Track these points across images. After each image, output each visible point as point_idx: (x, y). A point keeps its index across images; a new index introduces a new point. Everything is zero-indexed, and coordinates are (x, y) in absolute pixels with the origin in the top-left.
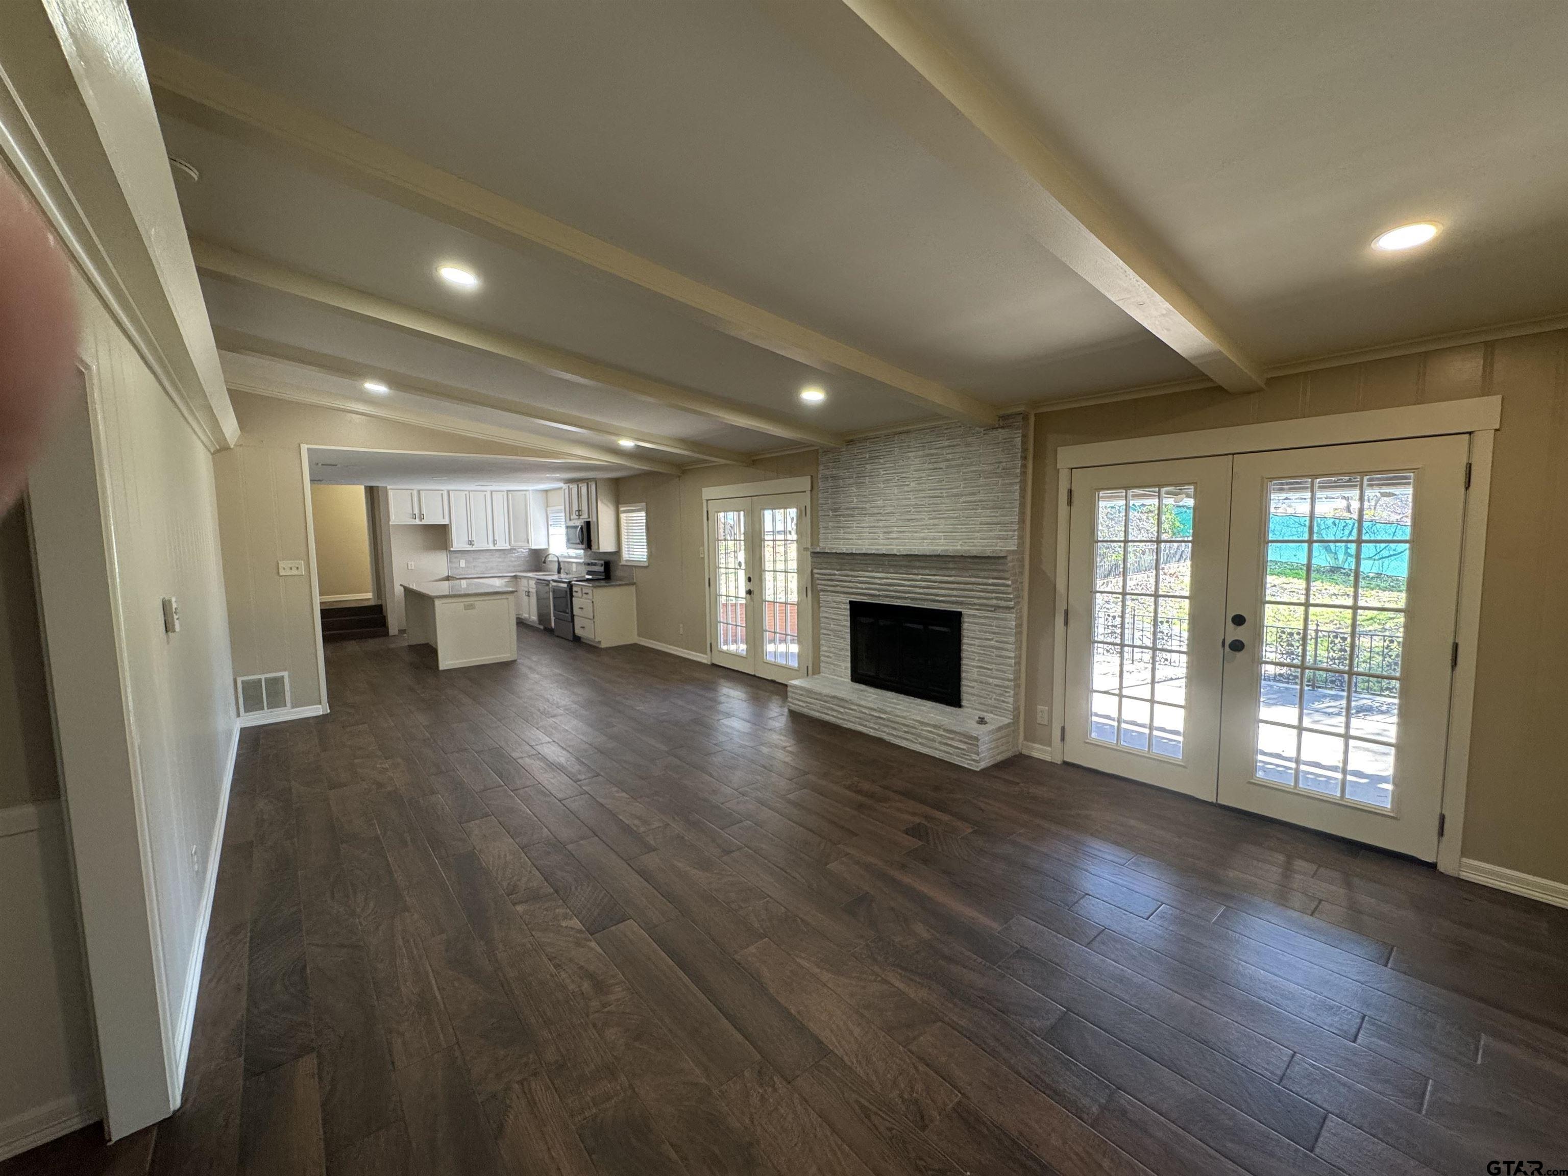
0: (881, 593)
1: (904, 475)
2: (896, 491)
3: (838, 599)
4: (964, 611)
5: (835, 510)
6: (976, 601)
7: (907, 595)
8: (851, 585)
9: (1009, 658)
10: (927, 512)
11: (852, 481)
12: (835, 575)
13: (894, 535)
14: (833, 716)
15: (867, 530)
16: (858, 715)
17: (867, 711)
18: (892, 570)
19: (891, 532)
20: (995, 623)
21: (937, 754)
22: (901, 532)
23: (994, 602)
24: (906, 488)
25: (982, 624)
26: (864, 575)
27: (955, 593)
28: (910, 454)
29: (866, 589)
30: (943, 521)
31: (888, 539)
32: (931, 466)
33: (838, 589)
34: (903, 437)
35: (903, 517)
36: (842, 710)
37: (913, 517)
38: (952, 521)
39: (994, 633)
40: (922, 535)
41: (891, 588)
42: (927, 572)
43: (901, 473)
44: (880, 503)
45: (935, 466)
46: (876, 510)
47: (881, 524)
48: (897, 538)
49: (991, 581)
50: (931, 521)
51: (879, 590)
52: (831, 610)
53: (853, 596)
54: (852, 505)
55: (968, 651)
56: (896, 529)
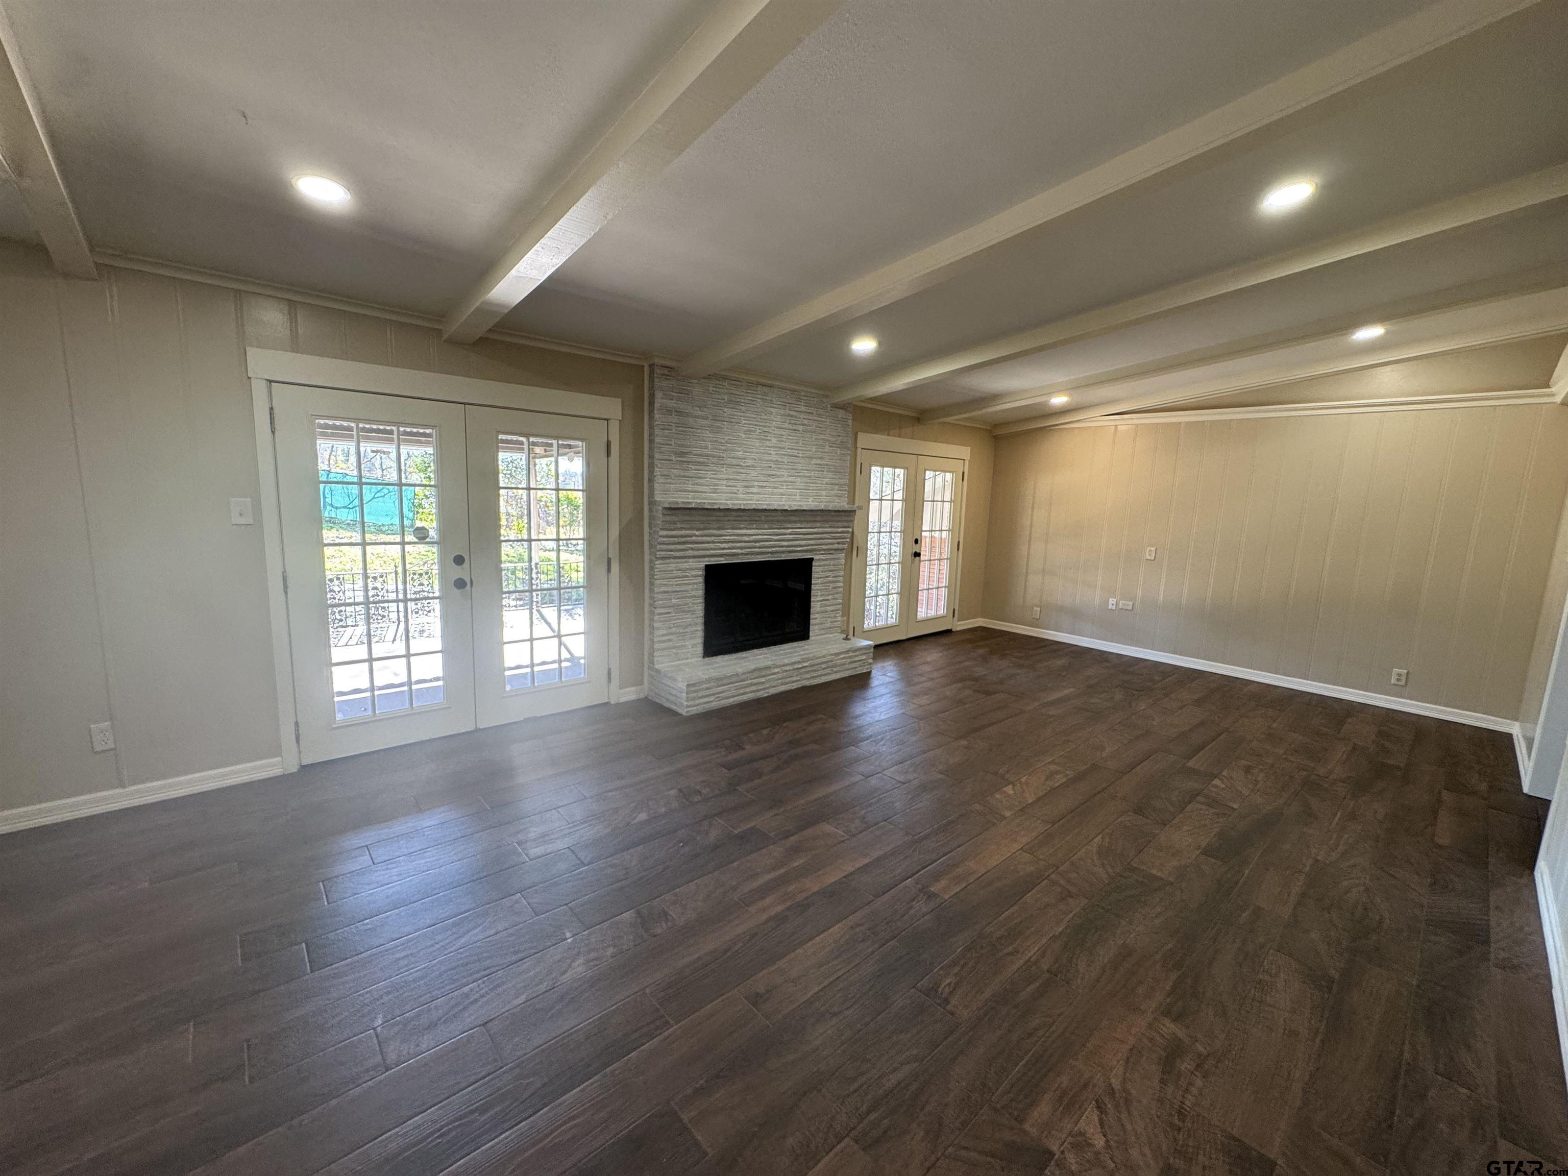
0: (743, 551)
1: (765, 429)
2: (757, 444)
3: (686, 566)
4: (816, 557)
5: (683, 454)
6: (824, 547)
8: (712, 546)
9: (839, 587)
10: (786, 469)
11: (705, 422)
12: (691, 536)
13: (755, 490)
14: (751, 692)
15: (725, 482)
16: (780, 676)
17: (790, 668)
18: (766, 526)
19: (751, 487)
20: (832, 562)
22: (762, 487)
23: (836, 546)
24: (768, 443)
25: (825, 565)
26: (729, 533)
27: (812, 542)
28: (772, 410)
29: (729, 548)
30: (799, 479)
31: (748, 493)
33: (690, 553)
34: (766, 390)
35: (764, 472)
36: (763, 680)
37: (774, 473)
39: (831, 571)
40: (781, 491)
41: (757, 544)
42: (799, 525)
43: (764, 426)
44: (739, 454)
45: (795, 427)
46: (734, 462)
48: (758, 493)
49: (840, 530)
51: (741, 548)
53: (707, 559)
54: (706, 451)
56: (756, 483)
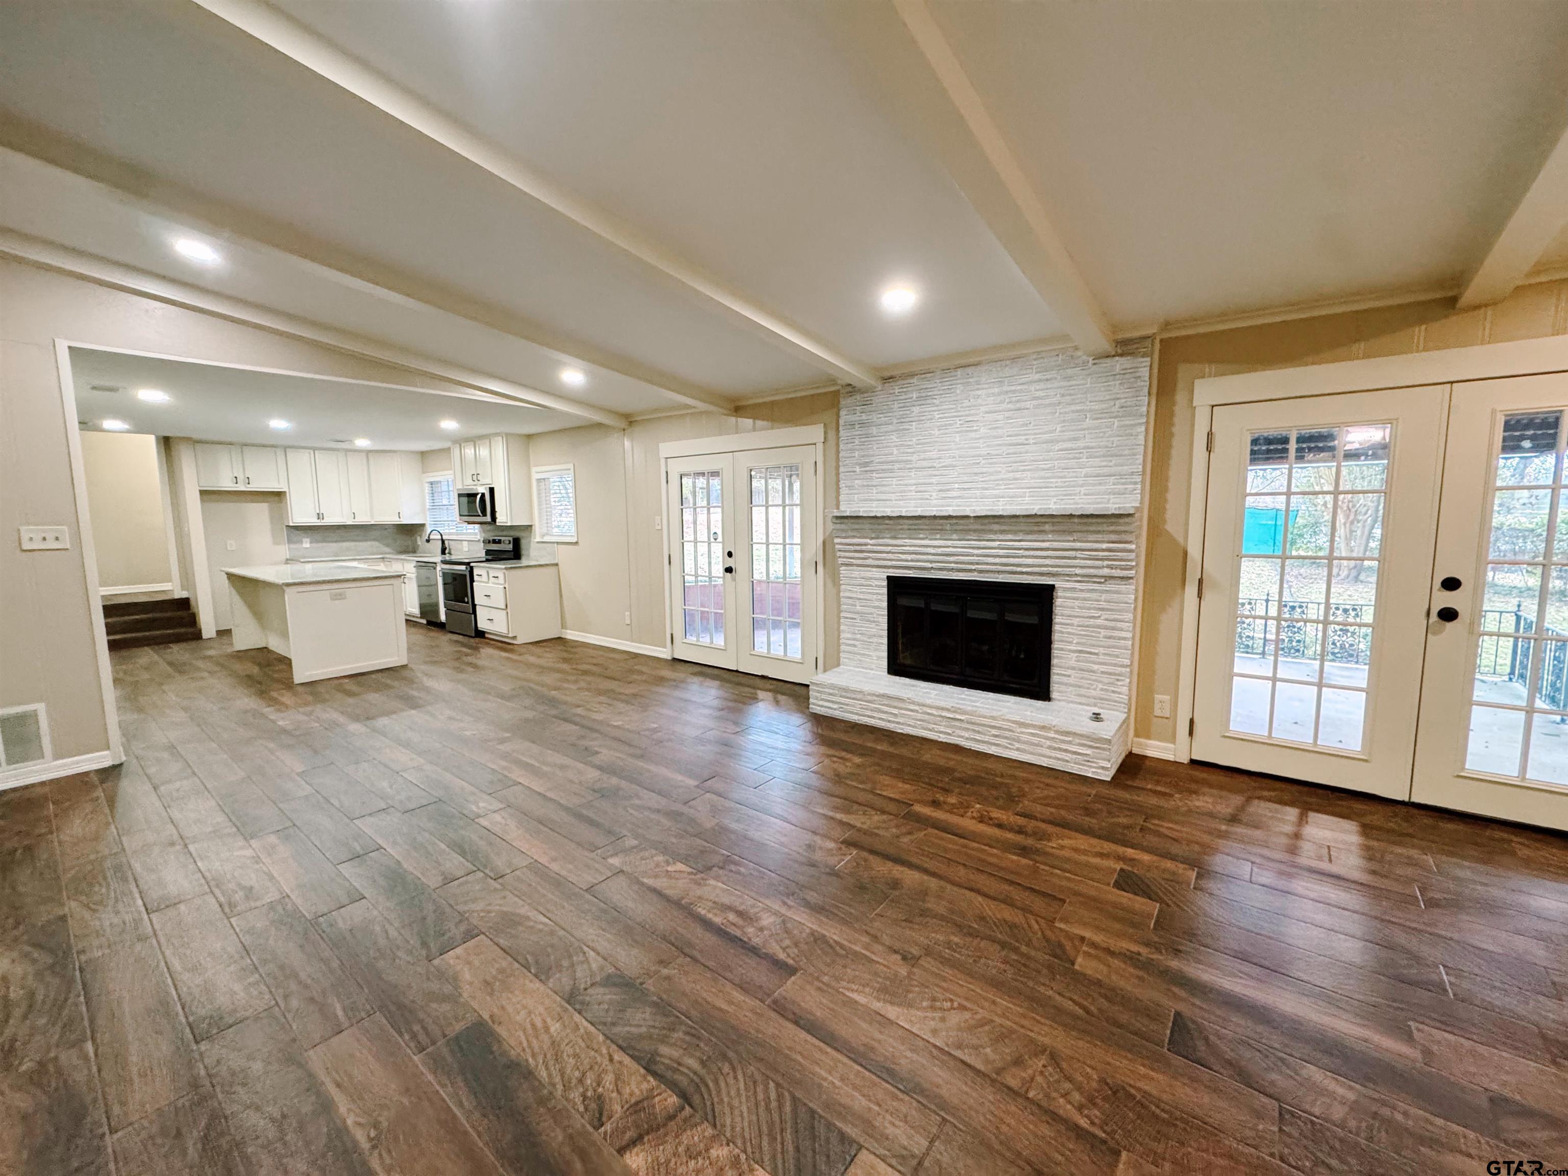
0: (934, 565)
1: (970, 419)
2: (958, 439)
3: (869, 574)
4: (1058, 584)
5: (866, 464)
6: (1078, 571)
7: (973, 567)
8: (891, 556)
9: (1125, 639)
10: (1004, 463)
11: (891, 427)
12: (866, 545)
13: (955, 494)
14: (880, 719)
15: (913, 488)
16: (919, 716)
17: (934, 712)
18: (955, 536)
19: (949, 490)
20: (1104, 597)
21: (1044, 762)
22: (964, 489)
23: (1106, 571)
24: (973, 435)
25: (1085, 599)
26: (908, 543)
27: (1047, 562)
28: (979, 392)
29: (912, 561)
30: (1028, 474)
31: (945, 498)
32: (1011, 406)
33: (872, 562)
34: (969, 370)
35: (968, 471)
36: (895, 711)
37: (984, 470)
38: (1043, 473)
39: (1102, 609)
40: (996, 492)
41: (952, 559)
42: (1010, 537)
43: (967, 416)
44: (934, 454)
45: (1019, 405)
46: (925, 464)
47: (934, 480)
49: (1104, 546)
50: (1011, 475)
51: (931, 562)
52: (857, 589)
53: (891, 570)
54: (891, 458)
55: (1062, 632)
56: (957, 486)
